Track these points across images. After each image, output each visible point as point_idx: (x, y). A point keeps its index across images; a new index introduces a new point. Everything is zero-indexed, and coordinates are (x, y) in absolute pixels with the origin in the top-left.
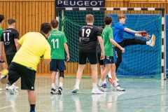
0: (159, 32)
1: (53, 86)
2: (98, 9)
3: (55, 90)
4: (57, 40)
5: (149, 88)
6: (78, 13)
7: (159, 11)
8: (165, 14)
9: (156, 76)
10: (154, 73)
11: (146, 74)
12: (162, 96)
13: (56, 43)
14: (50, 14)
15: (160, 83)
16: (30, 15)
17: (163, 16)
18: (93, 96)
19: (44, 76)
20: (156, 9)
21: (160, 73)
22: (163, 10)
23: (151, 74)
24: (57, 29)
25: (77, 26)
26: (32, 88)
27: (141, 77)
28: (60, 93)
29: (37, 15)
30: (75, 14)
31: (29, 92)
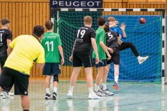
0: (159, 34)
1: (48, 91)
2: (95, 10)
3: (49, 96)
4: (52, 42)
5: (149, 93)
6: (74, 14)
7: (159, 12)
8: (166, 15)
9: (157, 80)
10: (154, 77)
11: (145, 78)
12: (163, 102)
13: (50, 46)
14: (44, 15)
15: (161, 87)
16: (24, 16)
17: (164, 17)
18: (90, 101)
19: (38, 80)
20: (156, 10)
21: (160, 77)
22: (163, 11)
23: (151, 78)
24: (52, 31)
25: (73, 28)
26: (26, 93)
27: (140, 81)
28: (54, 98)
29: (31, 16)
30: (71, 15)
31: (22, 97)
